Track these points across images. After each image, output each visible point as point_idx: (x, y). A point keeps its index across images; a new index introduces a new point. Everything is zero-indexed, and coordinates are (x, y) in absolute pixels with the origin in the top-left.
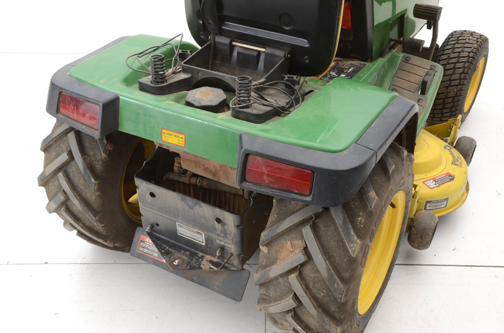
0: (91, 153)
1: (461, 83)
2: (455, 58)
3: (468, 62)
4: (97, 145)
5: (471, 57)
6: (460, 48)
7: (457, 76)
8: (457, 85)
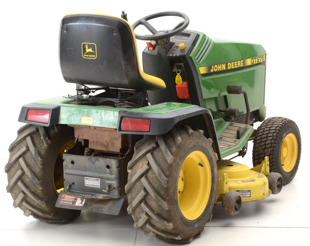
0: (39, 146)
1: (272, 146)
3: (275, 132)
4: (43, 142)
5: (278, 130)
6: (271, 125)
7: (269, 141)
8: (270, 148)
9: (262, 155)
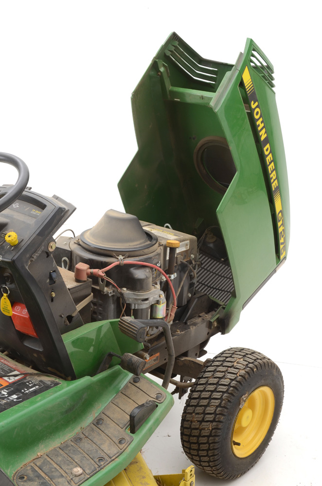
1: (217, 420)
2: (213, 384)
5: (233, 387)
6: (223, 372)
7: (212, 409)
8: (211, 422)
9: (196, 431)
